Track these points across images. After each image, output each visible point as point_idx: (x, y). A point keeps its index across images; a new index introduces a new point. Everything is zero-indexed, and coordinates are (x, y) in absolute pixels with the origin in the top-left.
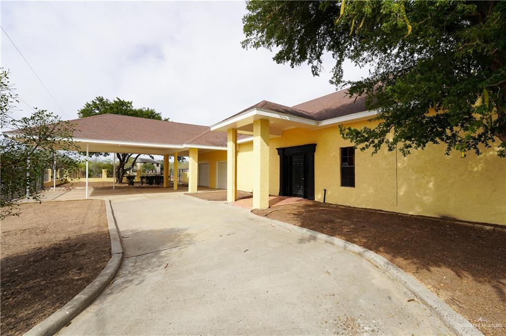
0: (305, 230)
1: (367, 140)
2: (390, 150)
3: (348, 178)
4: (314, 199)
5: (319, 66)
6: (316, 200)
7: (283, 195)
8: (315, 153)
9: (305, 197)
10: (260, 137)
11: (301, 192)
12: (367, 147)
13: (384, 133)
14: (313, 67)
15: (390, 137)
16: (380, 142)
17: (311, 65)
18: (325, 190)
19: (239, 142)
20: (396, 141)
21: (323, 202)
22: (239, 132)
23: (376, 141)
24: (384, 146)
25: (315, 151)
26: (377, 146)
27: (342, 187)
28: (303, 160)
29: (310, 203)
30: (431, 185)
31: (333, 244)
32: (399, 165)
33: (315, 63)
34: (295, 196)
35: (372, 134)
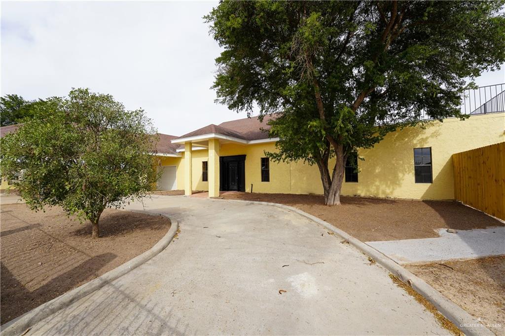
0: (247, 201)
1: (275, 158)
2: (284, 162)
3: (265, 177)
4: (245, 191)
5: (251, 113)
6: (246, 191)
7: (223, 190)
8: (246, 161)
9: (239, 190)
10: (214, 151)
11: (236, 187)
12: (276, 160)
13: (281, 155)
14: (248, 113)
15: (284, 157)
16: (280, 159)
17: (247, 112)
18: (252, 185)
19: (193, 149)
20: (286, 158)
21: (250, 192)
22: (193, 144)
23: (279, 158)
24: (281, 160)
25: (245, 160)
26: (279, 160)
27: (263, 182)
28: (237, 165)
29: (243, 193)
30: (305, 178)
31: (261, 204)
32: (291, 168)
33: (249, 111)
34: (231, 190)
35: (277, 155)
